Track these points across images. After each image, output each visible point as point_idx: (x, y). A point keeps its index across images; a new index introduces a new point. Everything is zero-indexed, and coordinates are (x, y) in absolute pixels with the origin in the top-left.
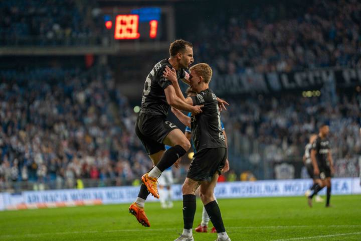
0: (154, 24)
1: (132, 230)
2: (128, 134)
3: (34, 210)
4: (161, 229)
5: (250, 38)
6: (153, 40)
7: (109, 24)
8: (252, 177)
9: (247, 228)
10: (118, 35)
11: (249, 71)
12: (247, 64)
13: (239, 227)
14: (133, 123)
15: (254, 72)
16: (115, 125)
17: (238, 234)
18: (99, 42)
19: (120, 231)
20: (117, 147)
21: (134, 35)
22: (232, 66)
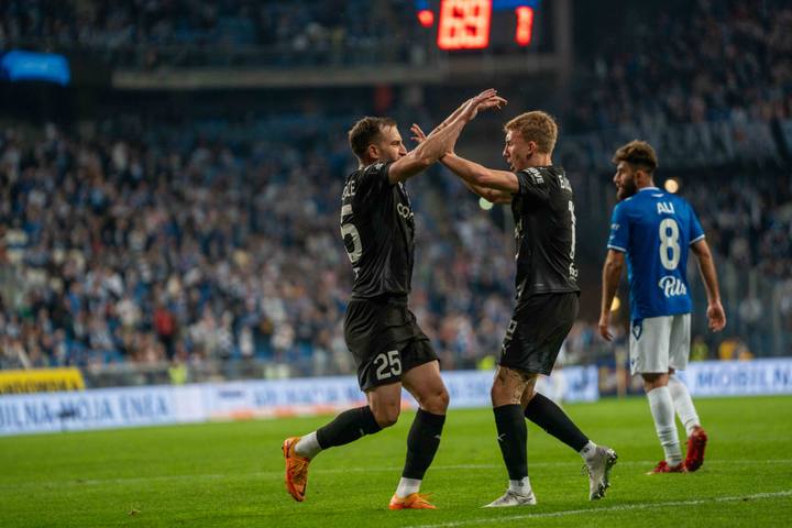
0: (525, 15)
1: (479, 467)
2: (468, 257)
3: (267, 421)
4: (544, 465)
5: (741, 41)
6: (523, 49)
7: (426, 17)
8: (743, 351)
9: (736, 462)
10: (446, 41)
11: (739, 116)
12: (734, 101)
13: (720, 462)
14: (477, 233)
15: (750, 118)
16: (439, 238)
17: (716, 476)
18: (403, 57)
19: (453, 467)
20: (442, 286)
21: (479, 40)
22: (698, 105)
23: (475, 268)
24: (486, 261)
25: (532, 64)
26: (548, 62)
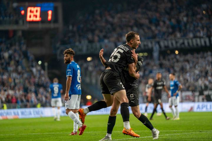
0: (50, 13)
1: (36, 134)
2: (35, 77)
4: (53, 133)
5: (107, 22)
6: (50, 22)
7: (23, 12)
9: (104, 132)
10: (28, 19)
11: (106, 41)
12: (105, 37)
13: (100, 132)
14: (37, 70)
15: (109, 42)
16: (27, 72)
17: (99, 136)
18: (17, 23)
19: (28, 134)
20: (27, 85)
21: (38, 19)
22: (96, 38)
23: (37, 80)
24: (39, 78)
25: (52, 26)
26: (56, 25)
